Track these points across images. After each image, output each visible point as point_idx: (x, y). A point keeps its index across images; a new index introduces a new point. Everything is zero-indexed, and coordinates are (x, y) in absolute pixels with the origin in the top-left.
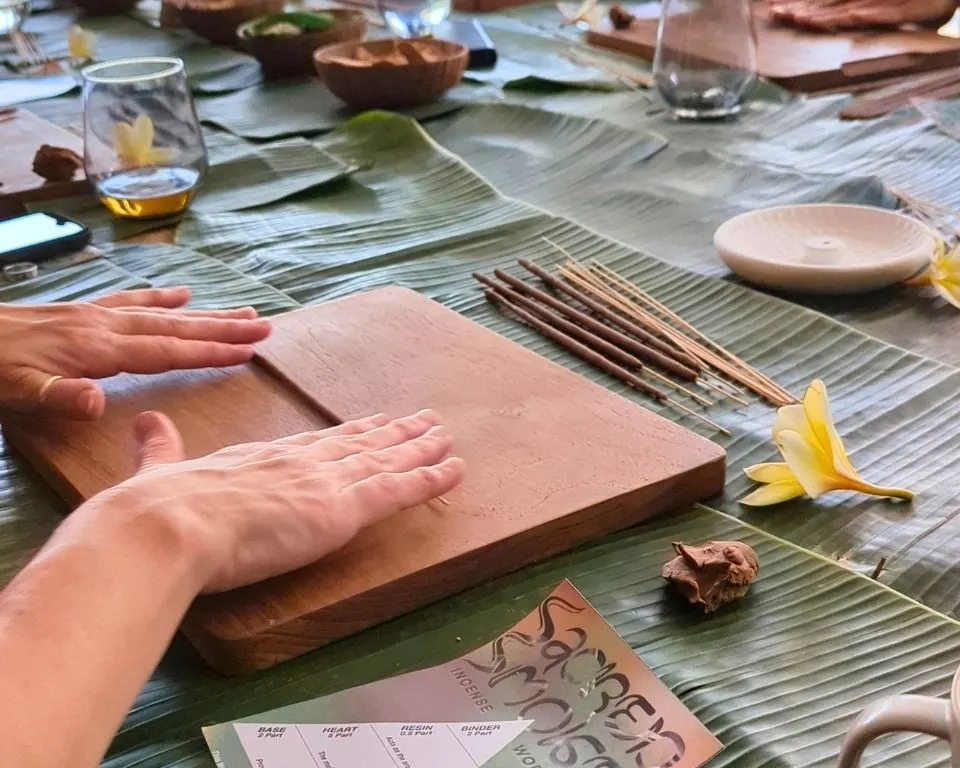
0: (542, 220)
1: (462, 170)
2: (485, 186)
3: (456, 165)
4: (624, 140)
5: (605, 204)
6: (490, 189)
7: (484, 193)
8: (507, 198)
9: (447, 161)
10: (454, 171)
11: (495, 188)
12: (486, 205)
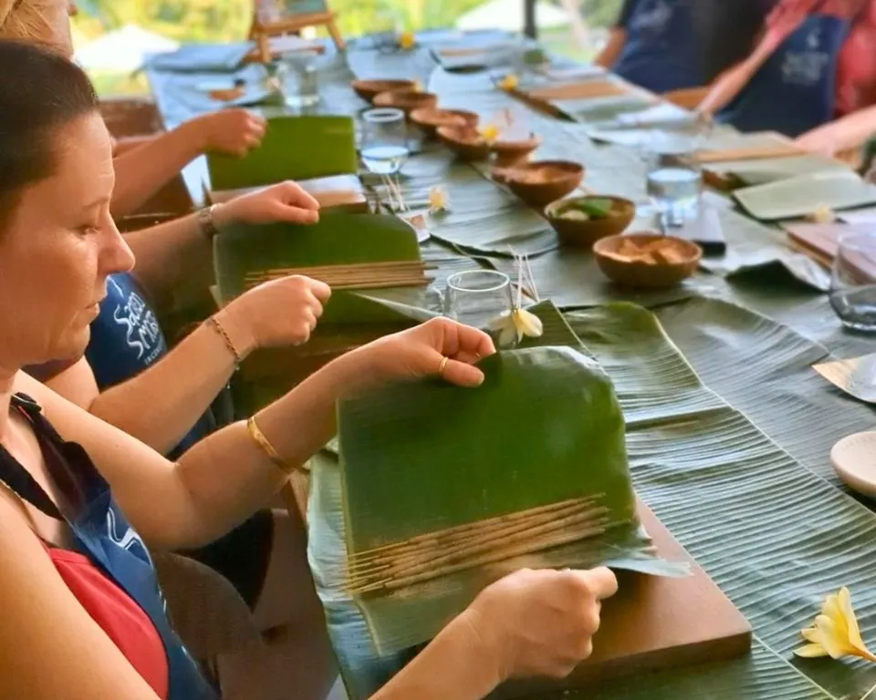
0: (727, 411)
1: (680, 361)
2: (694, 376)
3: (676, 356)
4: (799, 346)
5: (774, 400)
6: (696, 379)
7: (692, 382)
8: (706, 388)
9: (672, 351)
10: (675, 360)
11: (700, 379)
12: (693, 392)
